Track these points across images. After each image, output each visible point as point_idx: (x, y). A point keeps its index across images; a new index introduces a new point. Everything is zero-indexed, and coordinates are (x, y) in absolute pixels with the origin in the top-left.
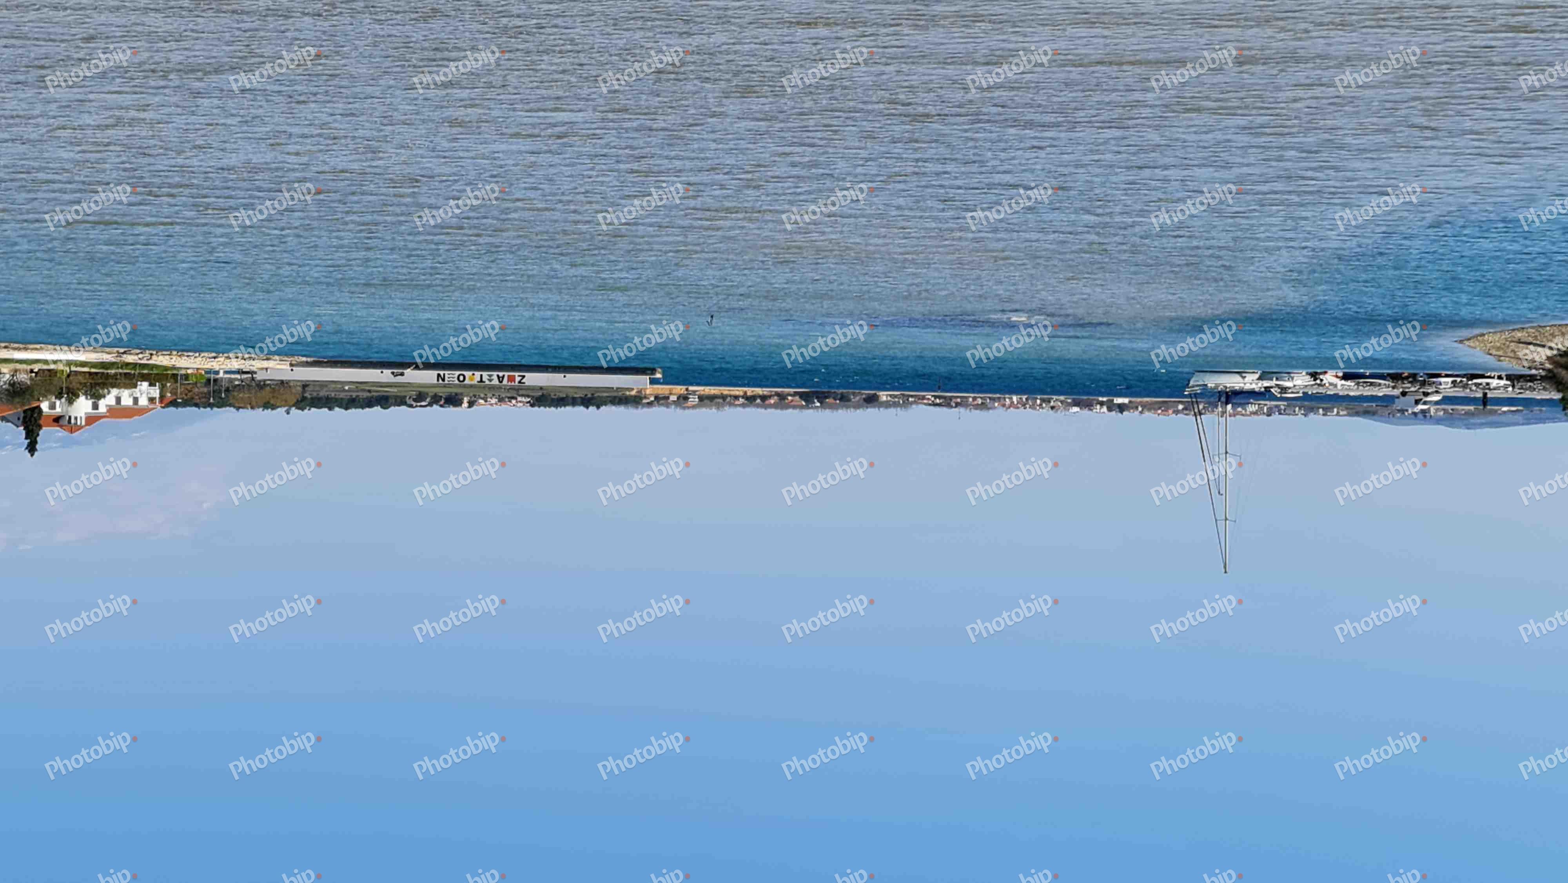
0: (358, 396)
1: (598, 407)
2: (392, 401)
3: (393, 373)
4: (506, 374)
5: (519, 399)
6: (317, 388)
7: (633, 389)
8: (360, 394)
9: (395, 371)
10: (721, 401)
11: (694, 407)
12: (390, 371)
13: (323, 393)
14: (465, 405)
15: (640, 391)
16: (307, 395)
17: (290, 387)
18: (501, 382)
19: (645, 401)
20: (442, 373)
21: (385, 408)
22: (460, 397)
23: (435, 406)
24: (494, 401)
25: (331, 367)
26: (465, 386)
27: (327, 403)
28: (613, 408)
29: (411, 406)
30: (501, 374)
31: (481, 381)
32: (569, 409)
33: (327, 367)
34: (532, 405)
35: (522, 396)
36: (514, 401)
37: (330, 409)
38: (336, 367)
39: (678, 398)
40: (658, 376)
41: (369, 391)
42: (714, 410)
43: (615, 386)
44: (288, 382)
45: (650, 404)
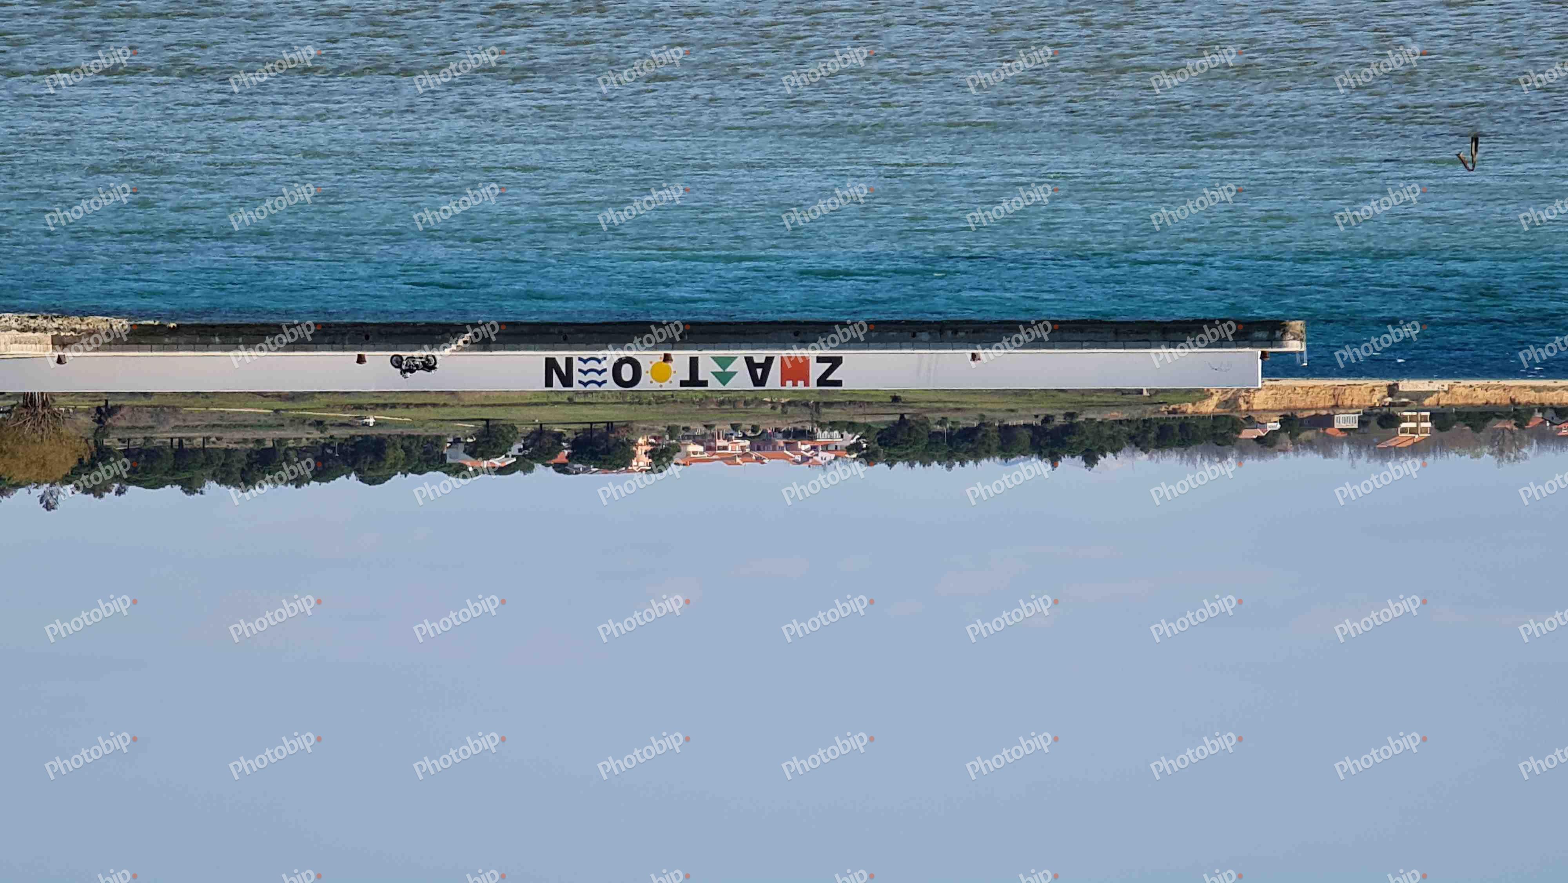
0: (280, 441)
1: (1090, 460)
2: (393, 454)
3: (397, 362)
4: (778, 354)
5: (823, 436)
6: (145, 420)
7: (1205, 395)
8: (288, 433)
9: (405, 354)
10: (1510, 425)
11: (1415, 450)
12: (385, 356)
13: (163, 435)
14: (642, 460)
15: (1230, 403)
16: (111, 441)
17: (55, 415)
18: (760, 382)
19: (1249, 434)
20: (560, 356)
21: (372, 482)
22: (623, 436)
23: (539, 467)
24: (737, 446)
25: (192, 345)
26: (639, 400)
27: (176, 469)
28: (1142, 458)
29: (458, 470)
30: (759, 356)
31: (694, 380)
32: (990, 465)
33: (176, 346)
34: (869, 458)
35: (833, 425)
36: (804, 447)
37: (190, 487)
38: (207, 345)
39: (1361, 423)
40: (1294, 346)
41: (319, 424)
42: (1487, 459)
43: (1146, 385)
44: (47, 400)
45: (1267, 443)
